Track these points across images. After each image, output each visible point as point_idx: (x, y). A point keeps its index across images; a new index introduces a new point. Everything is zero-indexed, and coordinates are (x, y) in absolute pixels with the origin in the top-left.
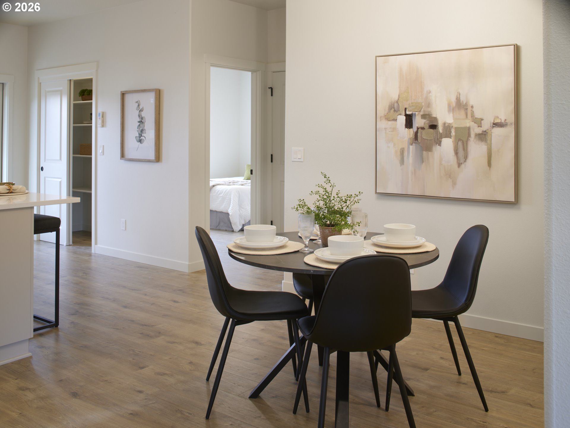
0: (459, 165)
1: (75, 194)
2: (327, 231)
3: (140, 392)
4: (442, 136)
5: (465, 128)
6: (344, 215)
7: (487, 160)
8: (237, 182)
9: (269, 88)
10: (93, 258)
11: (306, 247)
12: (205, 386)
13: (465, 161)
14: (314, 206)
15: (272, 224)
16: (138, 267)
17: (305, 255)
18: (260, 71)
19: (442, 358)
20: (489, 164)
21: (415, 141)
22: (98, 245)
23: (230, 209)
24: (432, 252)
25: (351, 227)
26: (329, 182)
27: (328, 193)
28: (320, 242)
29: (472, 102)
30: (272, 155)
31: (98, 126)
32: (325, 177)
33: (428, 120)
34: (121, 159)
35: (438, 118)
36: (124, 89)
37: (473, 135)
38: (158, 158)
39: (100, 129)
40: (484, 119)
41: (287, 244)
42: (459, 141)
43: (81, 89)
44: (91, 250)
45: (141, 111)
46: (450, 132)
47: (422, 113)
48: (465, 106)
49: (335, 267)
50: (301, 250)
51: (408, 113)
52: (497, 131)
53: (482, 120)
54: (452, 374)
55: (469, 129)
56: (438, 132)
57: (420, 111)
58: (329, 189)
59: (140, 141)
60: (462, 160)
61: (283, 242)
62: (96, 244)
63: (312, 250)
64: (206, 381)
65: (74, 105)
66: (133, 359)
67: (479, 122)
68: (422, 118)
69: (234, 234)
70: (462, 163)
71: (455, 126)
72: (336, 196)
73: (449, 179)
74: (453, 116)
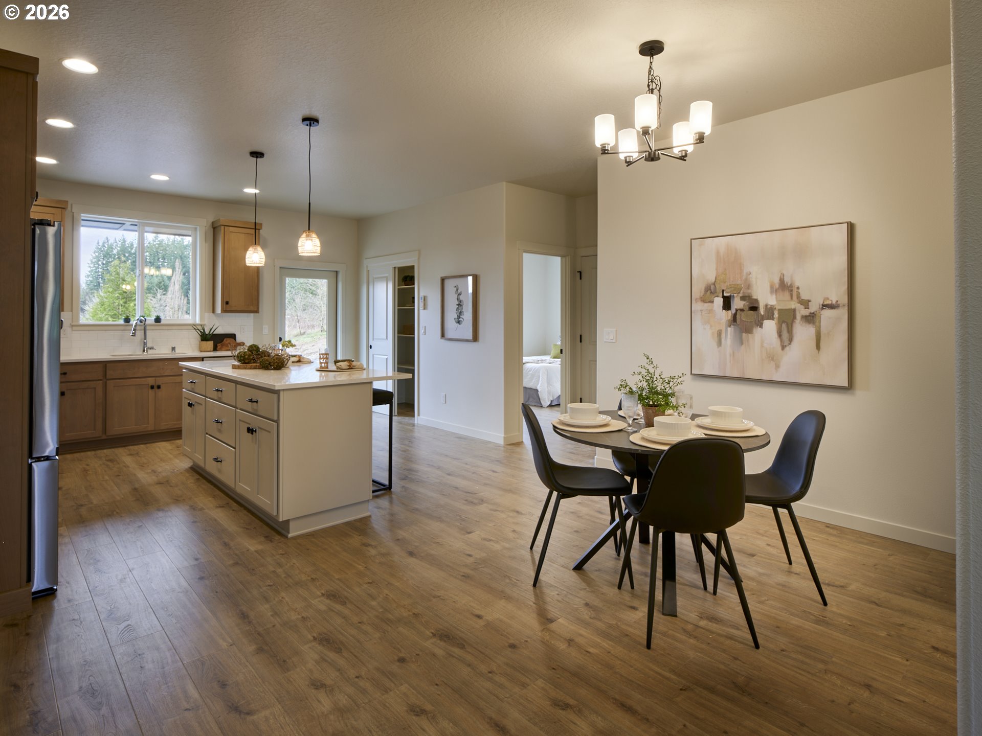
0: (783, 347)
1: (400, 370)
2: (650, 411)
3: (470, 556)
4: (763, 318)
5: (789, 310)
6: (666, 396)
7: (815, 343)
8: (545, 360)
9: (578, 272)
10: (416, 427)
11: (630, 426)
12: (530, 554)
13: (790, 344)
14: (636, 386)
15: (581, 402)
16: (458, 438)
17: (629, 434)
18: (570, 256)
19: (768, 545)
20: (818, 347)
21: (734, 322)
22: (421, 417)
23: (539, 386)
24: (763, 437)
25: (676, 407)
26: (652, 364)
27: (651, 374)
28: (642, 421)
29: (797, 284)
30: (581, 336)
31: (420, 308)
32: (647, 359)
33: (748, 302)
34: (441, 338)
35: (759, 299)
36: (443, 275)
37: (798, 317)
38: (475, 338)
39: (422, 311)
40: (812, 300)
41: (610, 423)
42: (782, 323)
43: (404, 275)
44: (414, 421)
45: (459, 294)
46: (773, 314)
47: (741, 295)
48: (790, 286)
49: (666, 448)
50: (624, 428)
51: (725, 295)
52: (827, 313)
53: (809, 301)
54: (782, 562)
55: (794, 310)
56: (759, 314)
57: (739, 293)
58: (652, 371)
59: (459, 322)
60: (786, 343)
61: (606, 421)
62: (419, 415)
63: (635, 430)
64: (529, 549)
65: (399, 289)
66: (461, 524)
67: (806, 304)
68: (741, 300)
69: (543, 409)
70: (786, 346)
71: (778, 307)
72: (659, 377)
73: (772, 362)
74: (777, 298)
